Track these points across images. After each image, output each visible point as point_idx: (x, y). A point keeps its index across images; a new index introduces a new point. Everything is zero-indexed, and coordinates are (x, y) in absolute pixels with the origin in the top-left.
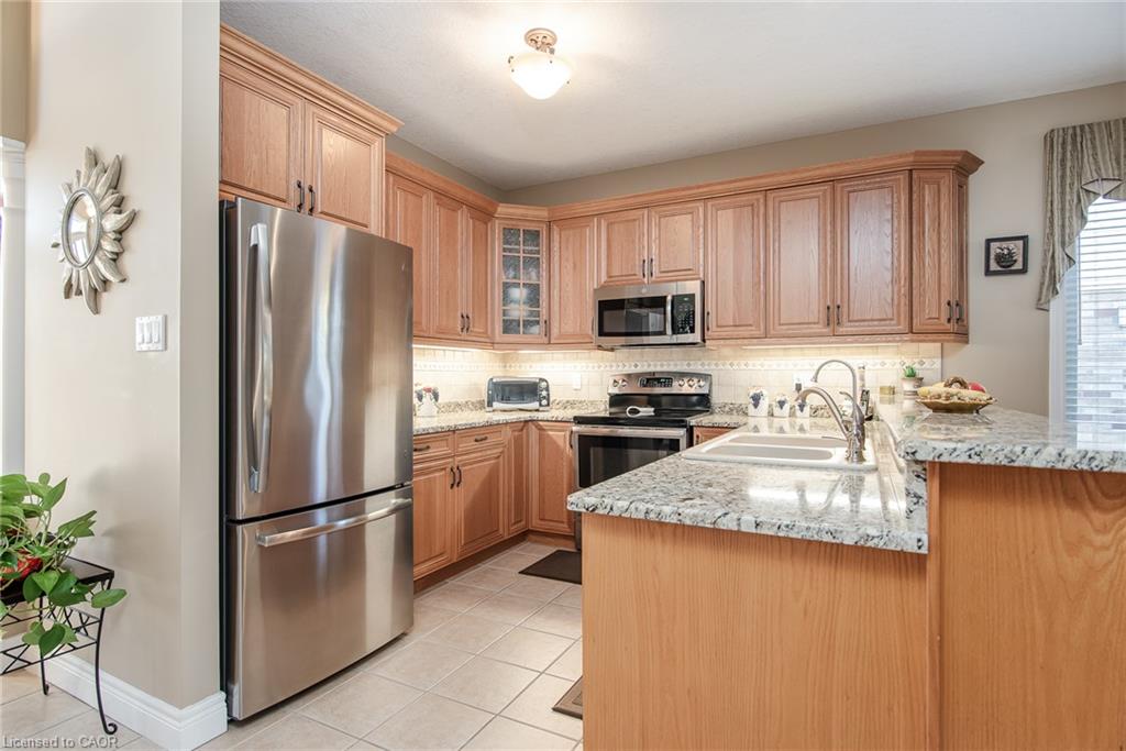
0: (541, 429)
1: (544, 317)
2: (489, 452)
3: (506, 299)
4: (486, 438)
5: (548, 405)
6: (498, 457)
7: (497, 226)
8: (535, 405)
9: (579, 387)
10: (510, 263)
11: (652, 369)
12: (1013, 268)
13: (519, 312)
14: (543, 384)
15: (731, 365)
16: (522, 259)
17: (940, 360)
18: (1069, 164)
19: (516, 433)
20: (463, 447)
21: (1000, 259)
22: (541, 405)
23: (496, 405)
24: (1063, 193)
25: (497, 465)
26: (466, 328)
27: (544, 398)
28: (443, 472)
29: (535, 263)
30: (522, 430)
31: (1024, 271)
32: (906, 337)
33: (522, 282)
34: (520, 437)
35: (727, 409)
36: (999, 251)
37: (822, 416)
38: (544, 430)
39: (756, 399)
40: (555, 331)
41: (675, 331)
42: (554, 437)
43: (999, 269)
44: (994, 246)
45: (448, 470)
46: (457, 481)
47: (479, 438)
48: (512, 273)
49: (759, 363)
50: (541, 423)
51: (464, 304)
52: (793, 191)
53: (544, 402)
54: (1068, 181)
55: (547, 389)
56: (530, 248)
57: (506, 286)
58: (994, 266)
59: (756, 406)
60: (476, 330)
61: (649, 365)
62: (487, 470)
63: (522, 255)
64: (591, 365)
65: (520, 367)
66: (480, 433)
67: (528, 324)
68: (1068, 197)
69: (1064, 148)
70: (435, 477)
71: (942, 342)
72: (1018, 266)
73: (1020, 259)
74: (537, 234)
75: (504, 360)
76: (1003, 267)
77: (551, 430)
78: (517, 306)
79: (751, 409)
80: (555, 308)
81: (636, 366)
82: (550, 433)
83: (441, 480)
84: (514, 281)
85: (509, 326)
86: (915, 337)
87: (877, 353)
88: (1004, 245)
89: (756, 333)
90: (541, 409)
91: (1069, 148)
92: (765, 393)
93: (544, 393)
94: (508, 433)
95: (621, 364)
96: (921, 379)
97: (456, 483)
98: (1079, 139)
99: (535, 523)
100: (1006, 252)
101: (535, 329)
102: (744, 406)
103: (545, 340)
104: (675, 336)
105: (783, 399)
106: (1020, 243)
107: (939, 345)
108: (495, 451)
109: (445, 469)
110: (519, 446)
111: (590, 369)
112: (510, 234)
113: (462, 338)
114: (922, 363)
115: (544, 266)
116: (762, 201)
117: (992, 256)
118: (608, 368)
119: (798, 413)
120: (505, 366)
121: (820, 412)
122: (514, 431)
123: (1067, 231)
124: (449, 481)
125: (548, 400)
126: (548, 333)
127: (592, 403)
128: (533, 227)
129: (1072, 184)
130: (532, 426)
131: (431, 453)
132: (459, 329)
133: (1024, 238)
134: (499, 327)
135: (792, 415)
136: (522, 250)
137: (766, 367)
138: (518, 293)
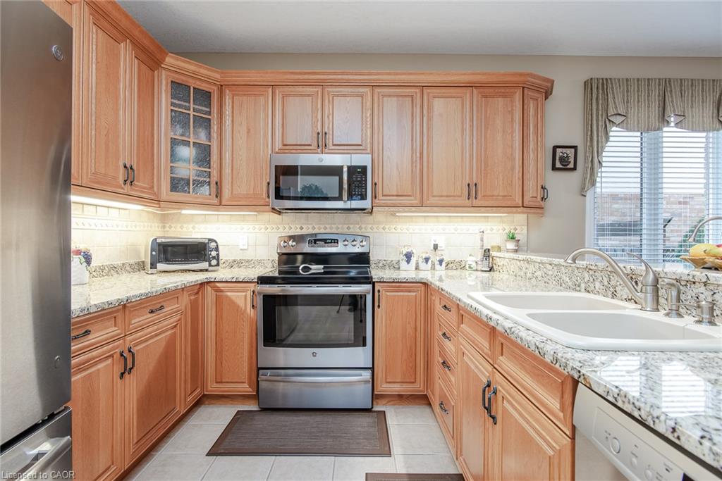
0: (218, 290)
1: (215, 178)
2: (166, 323)
3: (173, 156)
4: (162, 307)
5: (218, 265)
6: (175, 326)
7: (164, 77)
8: (205, 265)
9: (246, 247)
10: (179, 119)
11: (316, 231)
12: (568, 167)
13: (187, 170)
14: (213, 245)
15: (384, 229)
16: (192, 116)
17: (526, 227)
18: (600, 102)
19: (192, 297)
20: (136, 321)
21: (563, 160)
22: (210, 265)
23: (161, 266)
24: (597, 120)
25: (174, 336)
26: (130, 181)
27: (214, 258)
28: (109, 361)
29: (205, 123)
30: (197, 293)
31: (574, 169)
32: (520, 210)
33: (192, 140)
34: (196, 300)
35: (381, 265)
36: (561, 154)
37: (452, 269)
38: (221, 291)
39: (408, 257)
40: (226, 193)
41: (350, 197)
42: (234, 298)
43: (561, 167)
44: (559, 150)
45: (117, 356)
46: (129, 366)
47: (153, 308)
48: (179, 131)
49: (406, 227)
50: (218, 284)
51: (127, 154)
52: (444, 90)
53: (214, 262)
54: (600, 113)
55: (217, 249)
56: (200, 108)
57: (174, 142)
58: (558, 165)
59: (408, 262)
60: (141, 184)
61: (314, 228)
62: (163, 344)
63: (192, 113)
64: (257, 227)
65: (182, 227)
66: (153, 303)
67: (198, 184)
68: (600, 124)
69: (598, 91)
70: (98, 370)
71: (528, 213)
72: (571, 166)
73: (572, 161)
74: (207, 95)
75: (164, 219)
76: (563, 165)
77: (229, 291)
78: (185, 165)
79: (403, 265)
80: (227, 170)
81: (302, 228)
82: (229, 294)
83: (106, 370)
84: (183, 138)
85: (178, 184)
86: (525, 210)
87: (488, 222)
88: (564, 150)
89: (415, 202)
90: (211, 268)
91: (601, 91)
92: (414, 251)
93: (214, 253)
94: (185, 299)
95: (287, 226)
96: (519, 240)
97: (126, 371)
98: (605, 87)
99: (212, 387)
100: (565, 155)
101: (205, 190)
102: (394, 262)
103: (216, 201)
104: (349, 202)
105: (427, 256)
106: (573, 150)
107: (525, 216)
108: (172, 320)
109: (112, 356)
110: (195, 311)
111: (257, 230)
112: (179, 89)
113: (125, 192)
114: (516, 229)
115: (215, 127)
116: (419, 95)
117: (557, 158)
118: (275, 230)
119: (438, 267)
120: (164, 227)
121: (450, 266)
122: (189, 295)
123: (600, 145)
124: (118, 369)
125: (218, 260)
126: (218, 194)
127: (259, 262)
128: (204, 87)
129: (602, 115)
130: (209, 289)
131: (93, 338)
132: (122, 182)
133: (575, 147)
134: (165, 185)
135: (433, 268)
136: (192, 109)
137: (411, 231)
138: (186, 152)
